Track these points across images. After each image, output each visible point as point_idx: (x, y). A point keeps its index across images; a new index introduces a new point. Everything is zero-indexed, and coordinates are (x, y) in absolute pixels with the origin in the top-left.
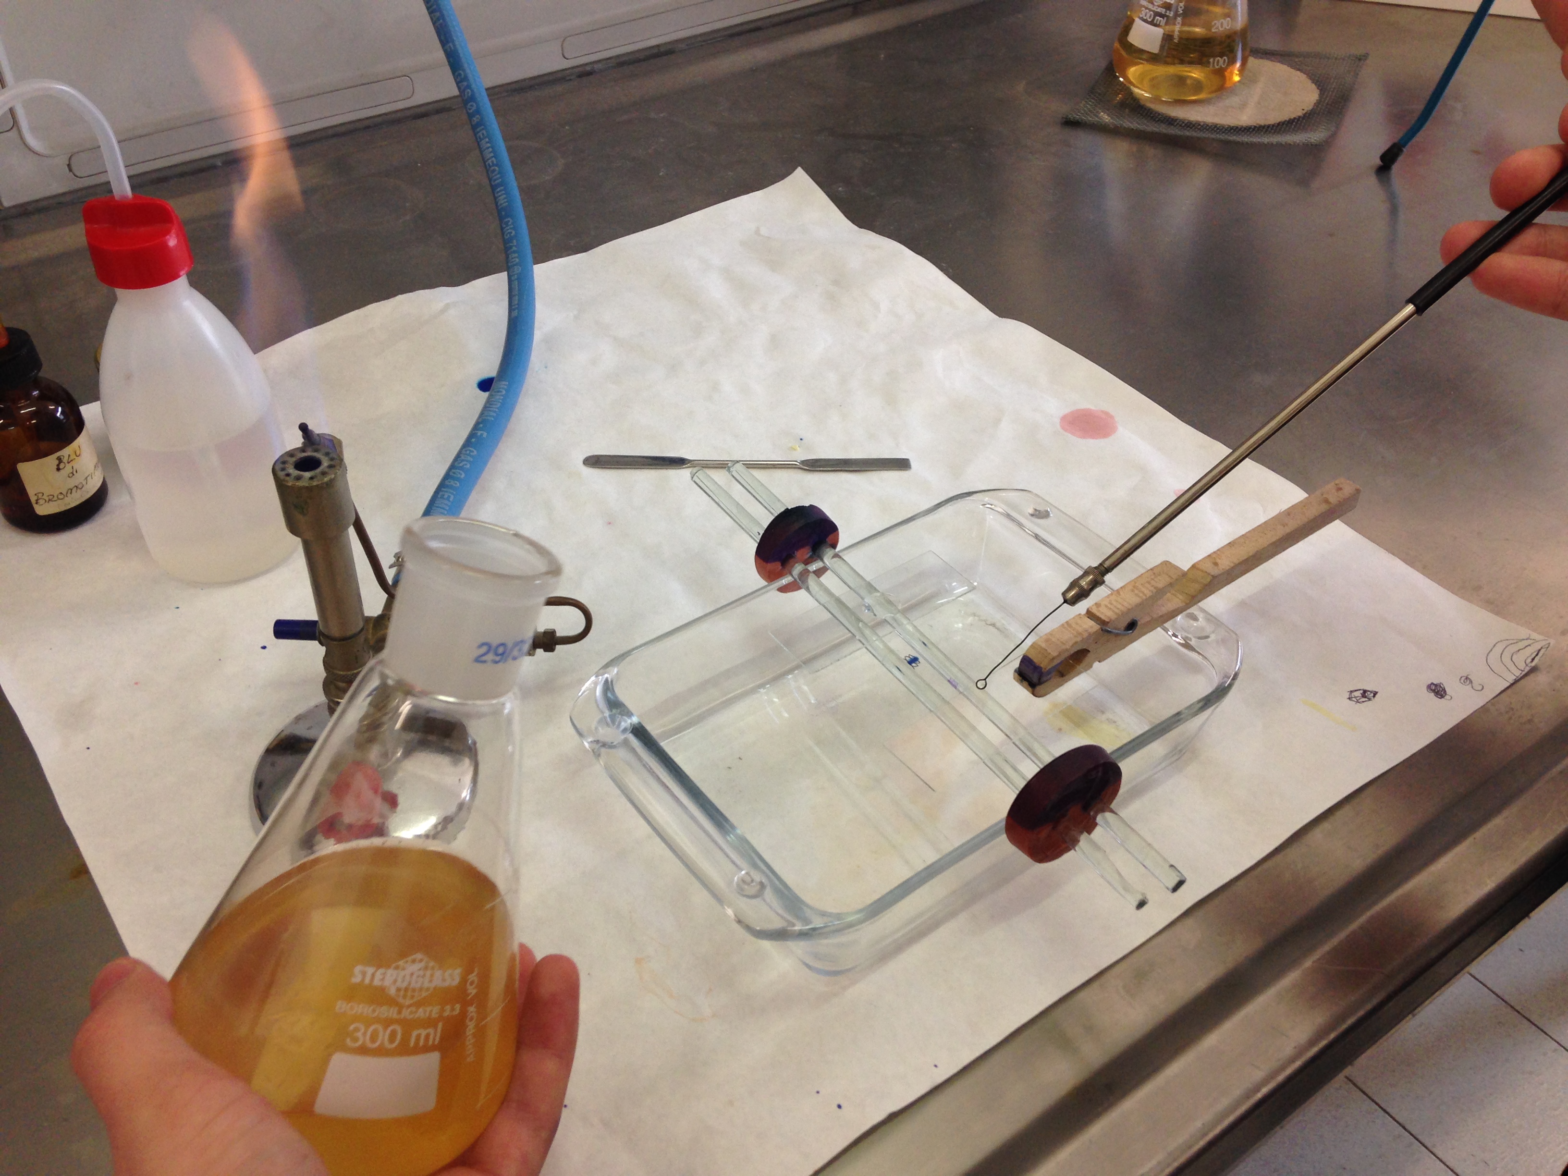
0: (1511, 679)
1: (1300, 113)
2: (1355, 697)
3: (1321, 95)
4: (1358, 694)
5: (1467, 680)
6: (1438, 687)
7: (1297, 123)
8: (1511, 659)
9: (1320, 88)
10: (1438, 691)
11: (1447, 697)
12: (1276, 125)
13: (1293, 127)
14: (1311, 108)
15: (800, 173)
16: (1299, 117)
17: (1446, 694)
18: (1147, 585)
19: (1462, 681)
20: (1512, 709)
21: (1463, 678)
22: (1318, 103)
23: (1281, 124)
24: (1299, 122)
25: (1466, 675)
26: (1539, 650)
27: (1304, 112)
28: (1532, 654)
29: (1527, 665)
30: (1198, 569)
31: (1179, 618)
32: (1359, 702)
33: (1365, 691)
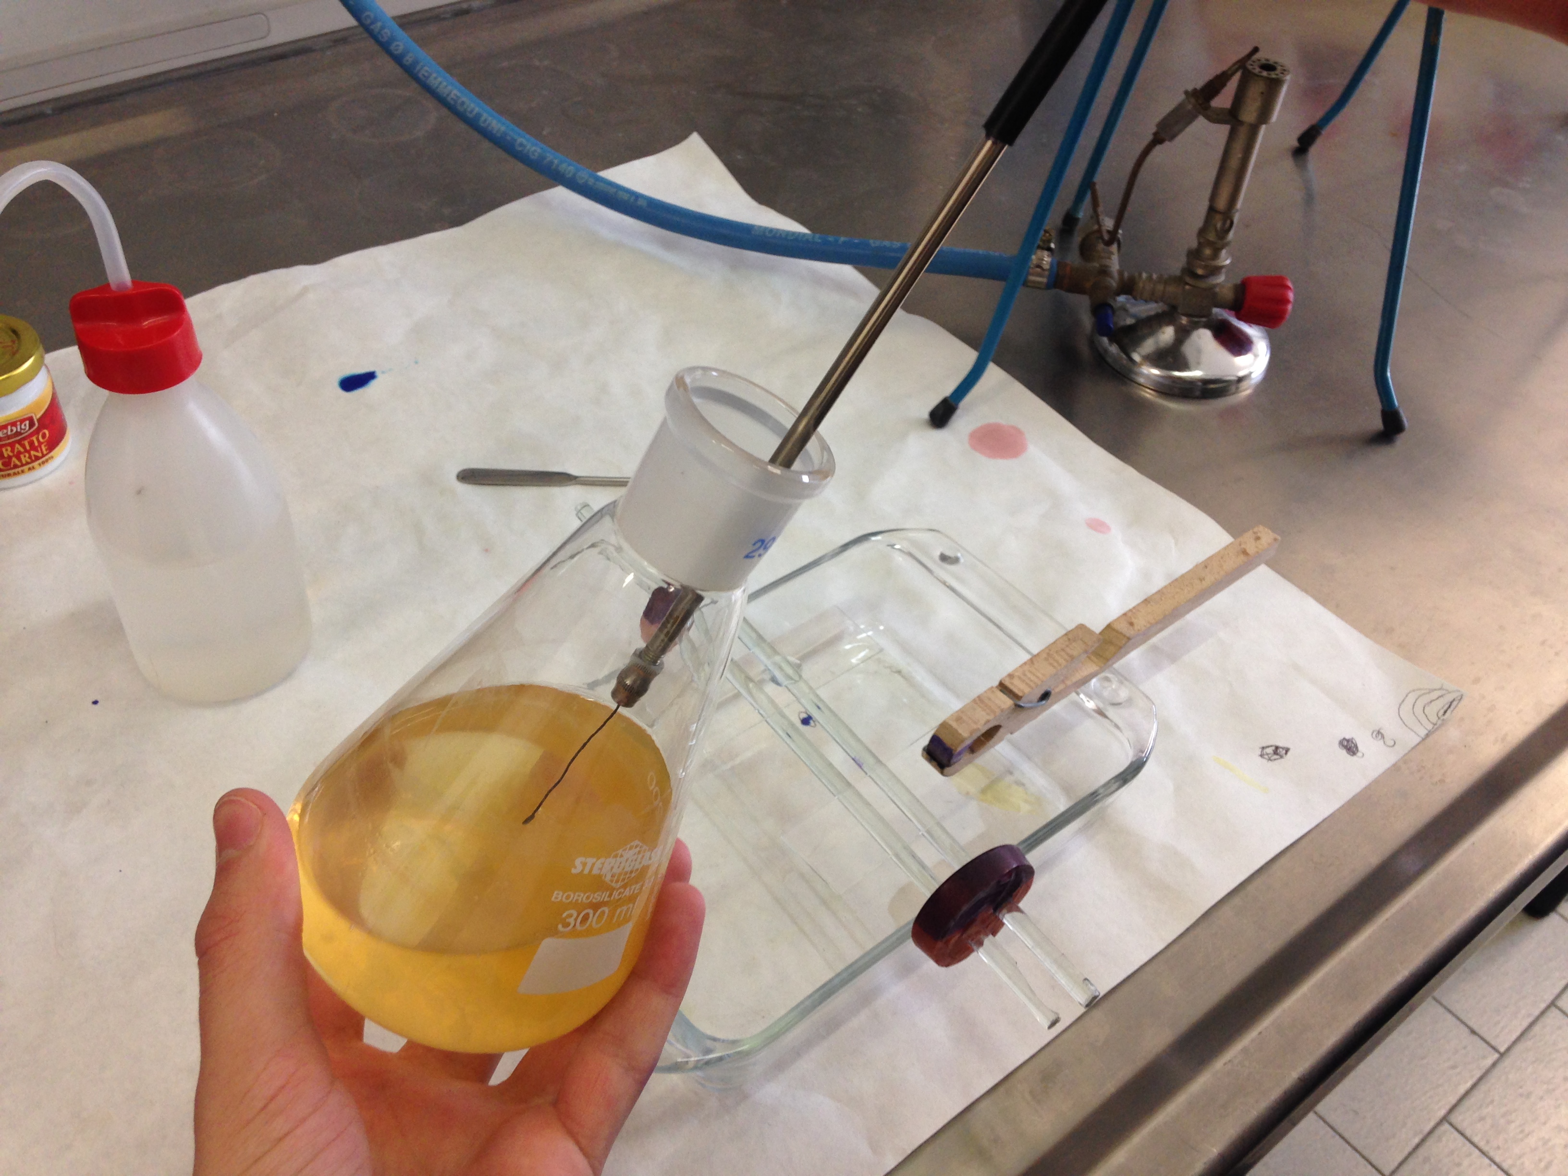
0: (1423, 732)
2: (1267, 754)
4: (1270, 750)
5: (1379, 734)
6: (1350, 743)
8: (1424, 712)
10: (1350, 747)
11: (1359, 754)
15: (695, 140)
17: (1358, 751)
18: (1063, 653)
19: (1374, 736)
20: (1423, 767)
21: (1375, 733)
25: (1377, 729)
26: (1451, 703)
28: (1444, 706)
29: (1439, 718)
30: (1114, 630)
31: (1094, 681)
32: (1271, 760)
33: (1277, 748)
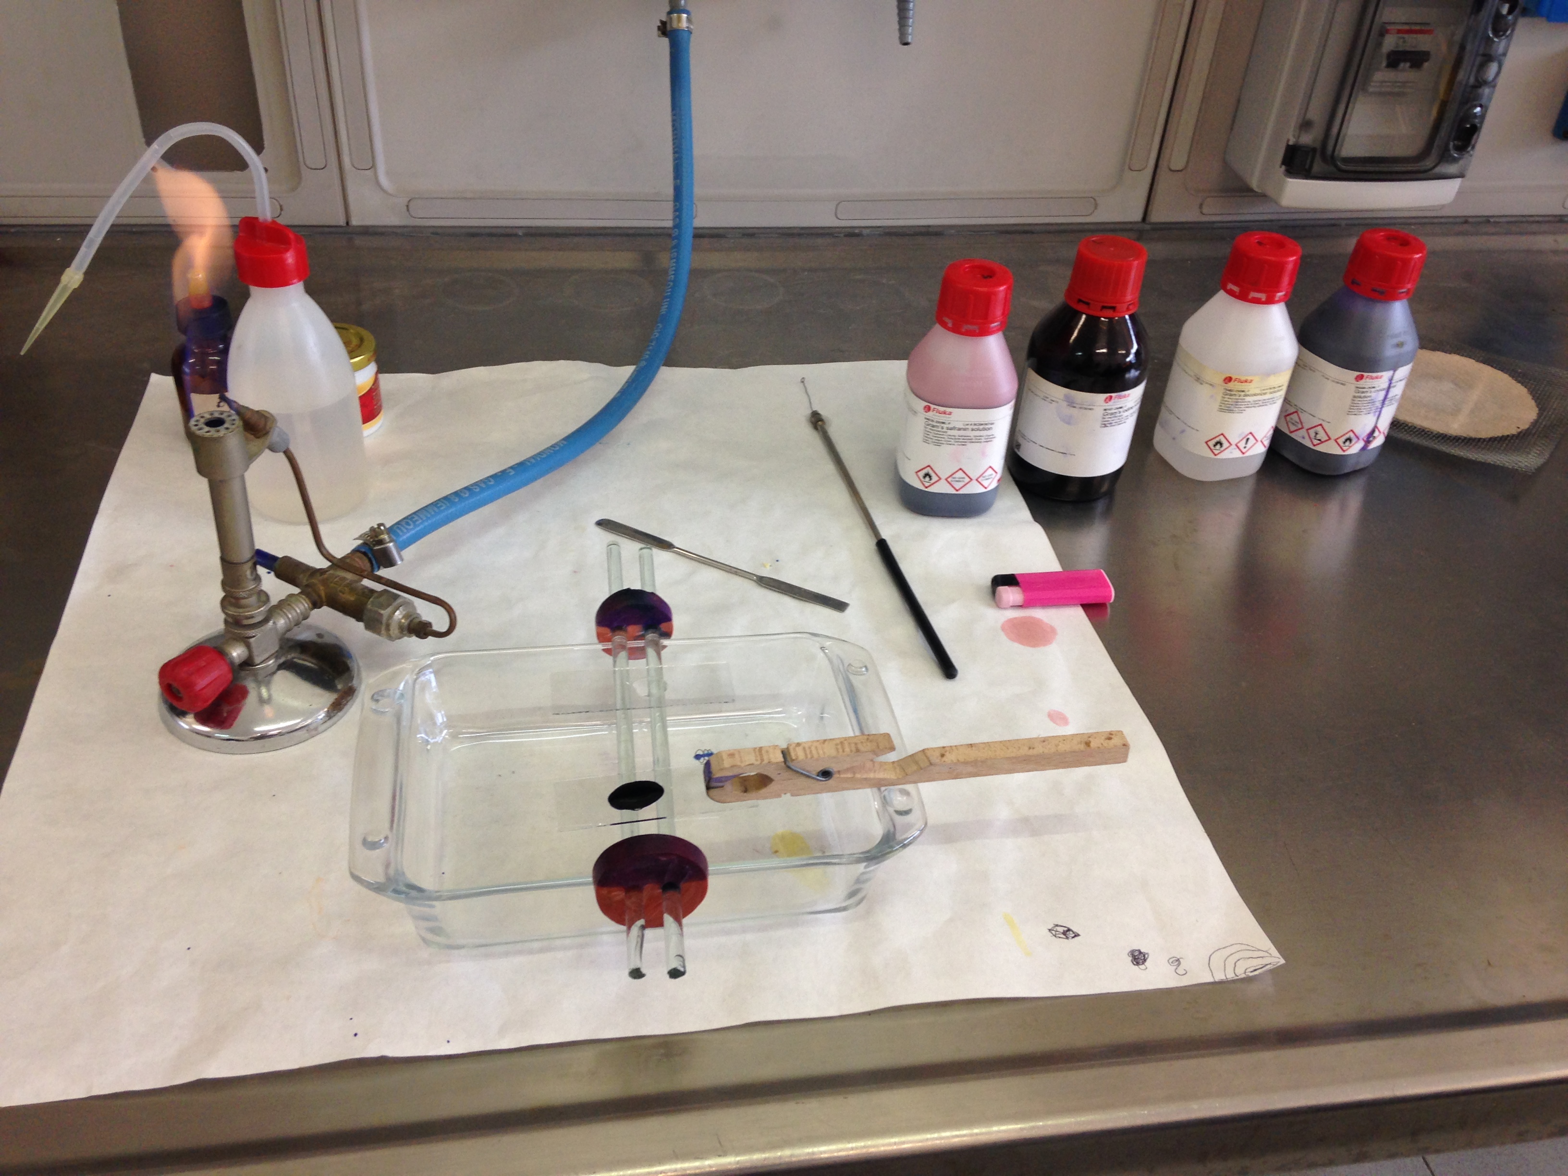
0: (1220, 978)
1: (1514, 431)
2: (1056, 931)
3: (1540, 415)
4: (1061, 929)
5: (1176, 961)
6: (1142, 955)
7: (1509, 441)
8: (1236, 963)
9: (1540, 406)
10: (1138, 958)
11: (1142, 967)
12: (1487, 439)
13: (1504, 445)
14: (1527, 427)
16: (1513, 435)
17: (1143, 964)
18: (853, 746)
19: (1171, 961)
20: (1196, 1002)
21: (1173, 958)
22: (1535, 424)
23: (1493, 440)
24: (1512, 441)
25: (1179, 957)
26: (1267, 965)
27: (1519, 430)
28: (1258, 966)
29: (1245, 972)
30: (924, 755)
32: (1055, 936)
33: (1069, 930)
